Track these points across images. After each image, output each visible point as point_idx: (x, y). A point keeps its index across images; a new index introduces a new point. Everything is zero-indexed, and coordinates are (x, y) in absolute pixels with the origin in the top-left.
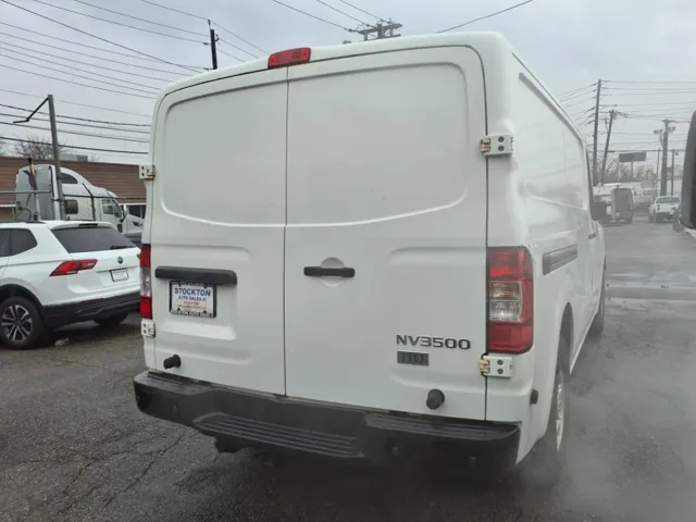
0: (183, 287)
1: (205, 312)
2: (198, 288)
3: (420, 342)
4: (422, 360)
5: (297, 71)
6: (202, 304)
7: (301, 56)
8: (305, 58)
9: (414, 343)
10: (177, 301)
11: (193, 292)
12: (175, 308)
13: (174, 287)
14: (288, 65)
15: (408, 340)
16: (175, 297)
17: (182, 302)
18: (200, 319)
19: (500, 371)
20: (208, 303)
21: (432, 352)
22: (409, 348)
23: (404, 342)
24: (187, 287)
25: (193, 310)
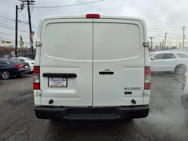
0: (53, 79)
1: (63, 86)
2: (60, 79)
3: (130, 89)
4: (130, 93)
5: (95, 20)
6: (62, 83)
7: (97, 16)
8: (98, 17)
9: (128, 89)
11: (58, 80)
13: (50, 79)
14: (93, 18)
15: (127, 89)
16: (50, 82)
17: (53, 83)
18: (61, 88)
19: (147, 93)
20: (65, 83)
21: (132, 91)
22: (127, 91)
23: (126, 89)
24: (55, 79)
25: (58, 85)
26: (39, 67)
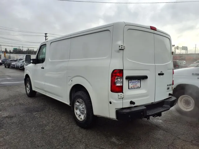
0: (132, 81)
1: (138, 87)
4: (169, 88)
6: (137, 85)
9: (168, 86)
10: (131, 85)
11: (135, 82)
12: (130, 87)
13: (130, 81)
14: (154, 30)
16: (130, 84)
17: (132, 85)
18: (137, 89)
20: (139, 84)
24: (133, 81)
25: (135, 87)
26: (123, 70)
